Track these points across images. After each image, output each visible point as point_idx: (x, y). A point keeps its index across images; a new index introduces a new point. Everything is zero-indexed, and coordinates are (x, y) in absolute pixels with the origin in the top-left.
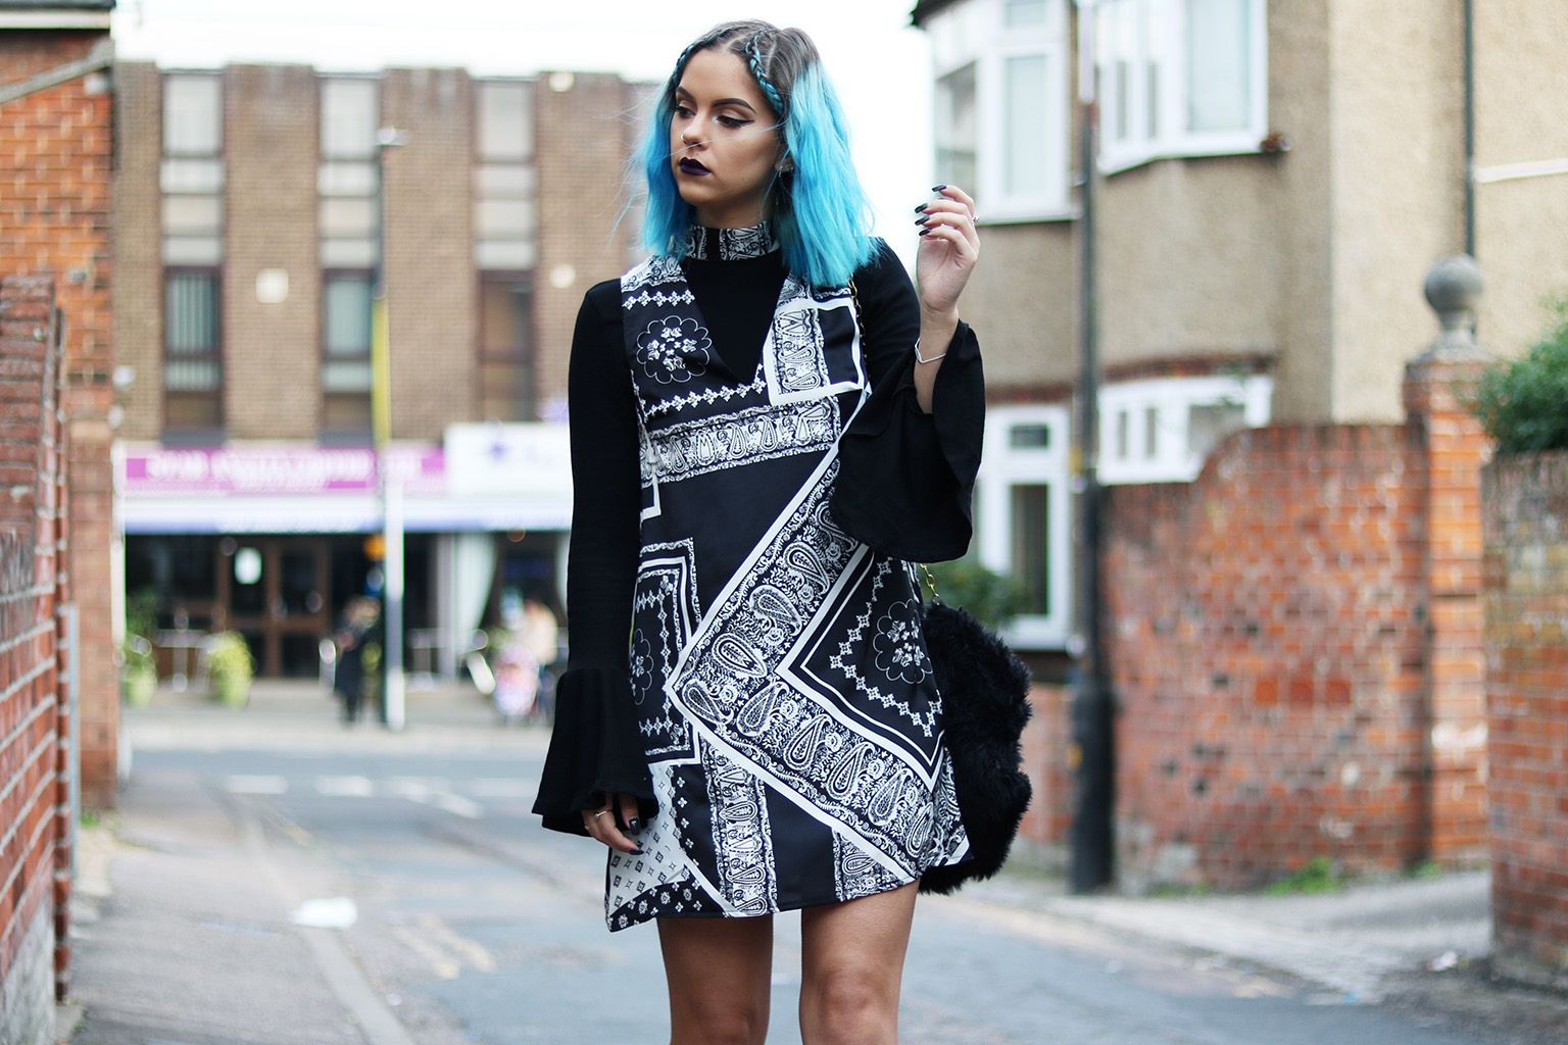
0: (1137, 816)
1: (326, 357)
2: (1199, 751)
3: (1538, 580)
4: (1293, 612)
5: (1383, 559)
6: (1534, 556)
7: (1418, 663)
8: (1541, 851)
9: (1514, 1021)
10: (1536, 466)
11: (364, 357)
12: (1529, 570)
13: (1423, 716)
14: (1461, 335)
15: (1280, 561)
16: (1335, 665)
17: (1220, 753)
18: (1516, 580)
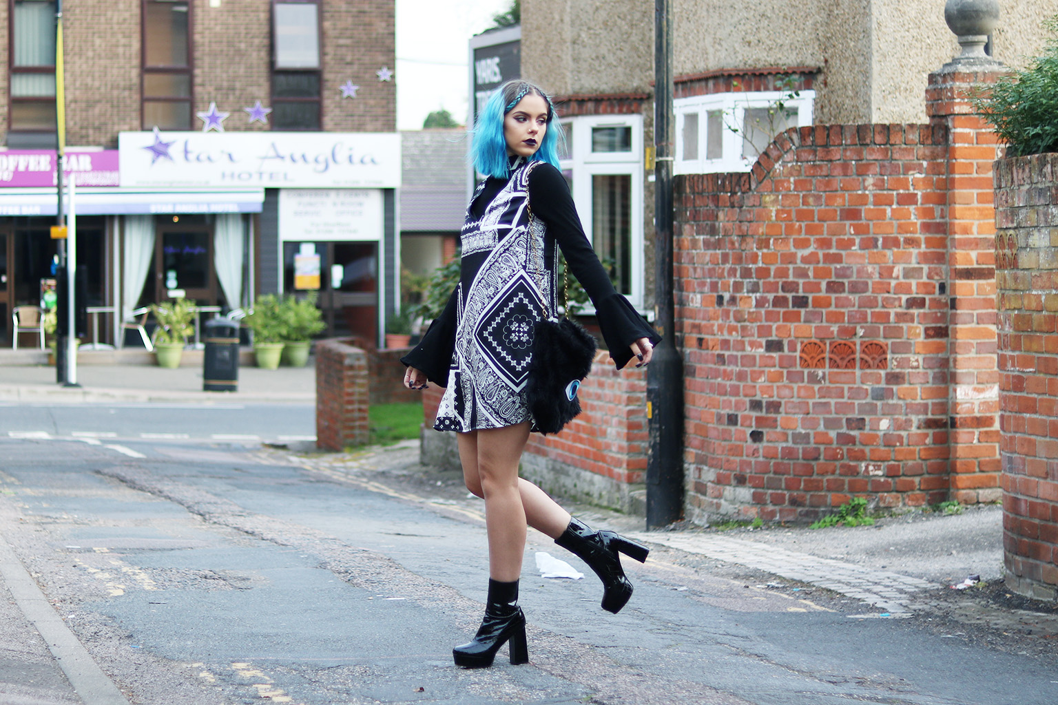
0: (701, 461)
1: (15, 70)
2: (756, 405)
3: (1043, 260)
4: (833, 287)
5: (912, 242)
6: (1040, 239)
7: (941, 332)
8: (1045, 490)
9: (1024, 634)
10: (1043, 163)
11: (50, 71)
12: (1036, 250)
13: (946, 376)
14: (979, 52)
15: (824, 243)
16: (872, 332)
17: (775, 406)
18: (1025, 259)
